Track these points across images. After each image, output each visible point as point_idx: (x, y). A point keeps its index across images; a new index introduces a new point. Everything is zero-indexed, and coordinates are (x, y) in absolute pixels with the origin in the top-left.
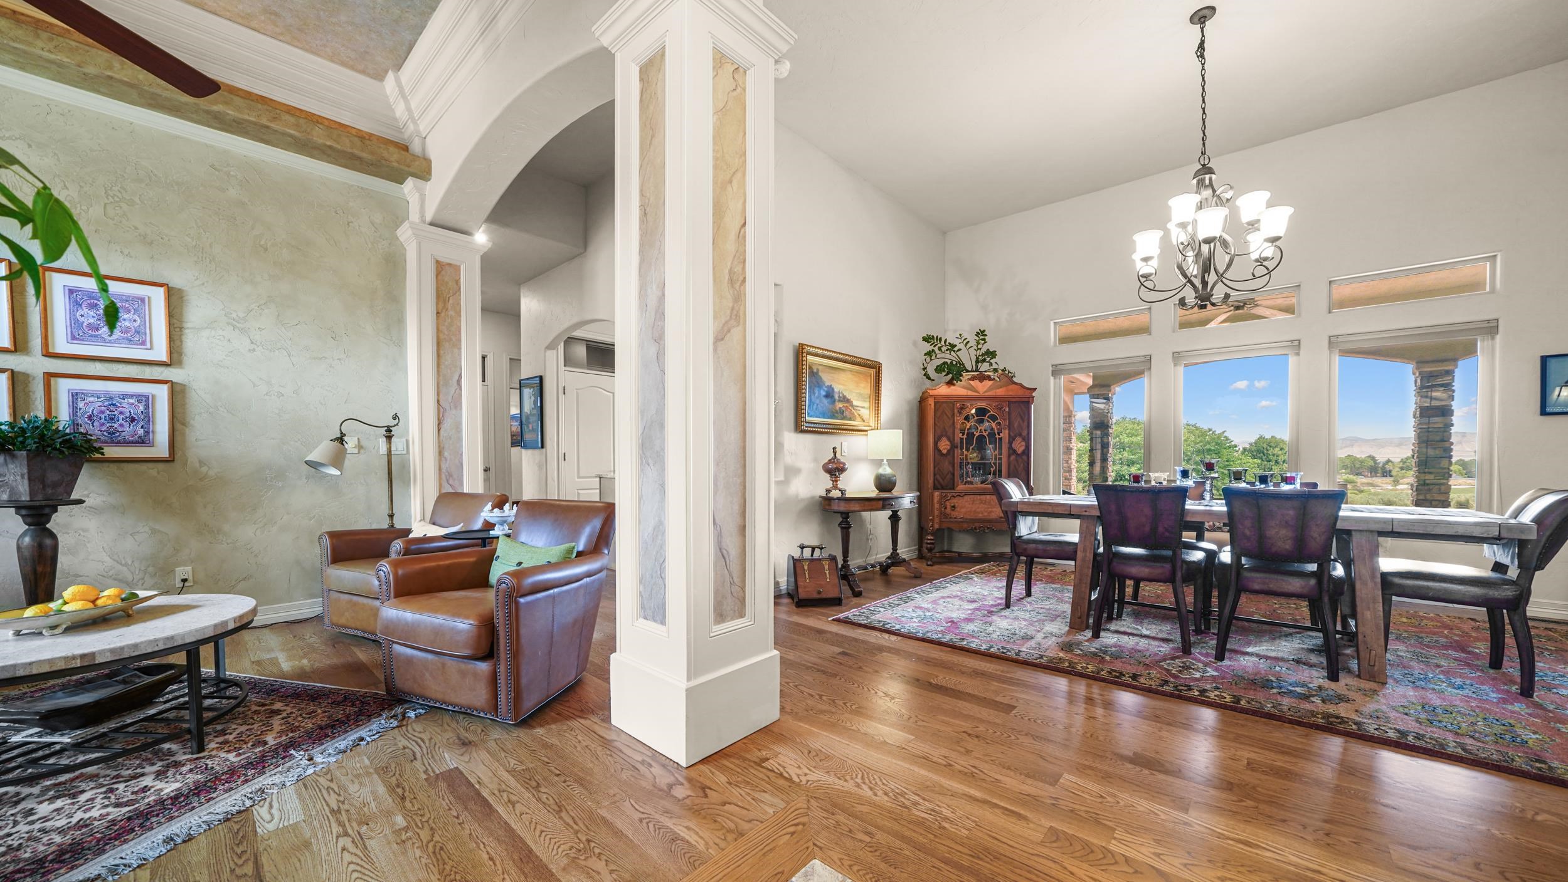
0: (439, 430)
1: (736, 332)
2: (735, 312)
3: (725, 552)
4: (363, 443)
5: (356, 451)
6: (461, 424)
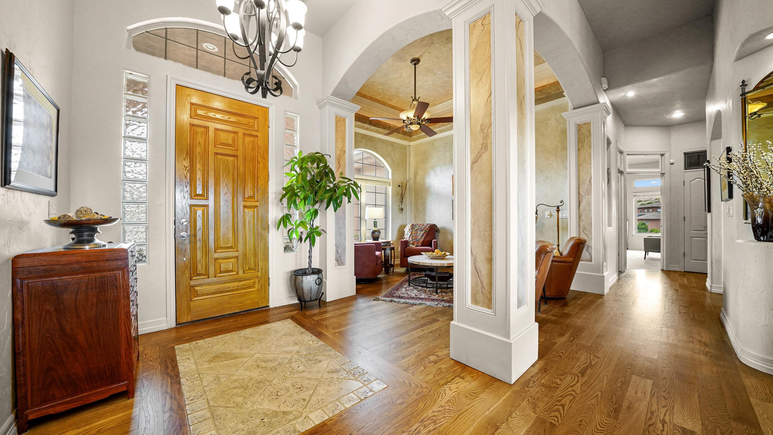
0: (579, 206)
1: (485, 156)
2: (484, 145)
3: (478, 270)
4: (552, 214)
5: (549, 217)
6: (591, 202)
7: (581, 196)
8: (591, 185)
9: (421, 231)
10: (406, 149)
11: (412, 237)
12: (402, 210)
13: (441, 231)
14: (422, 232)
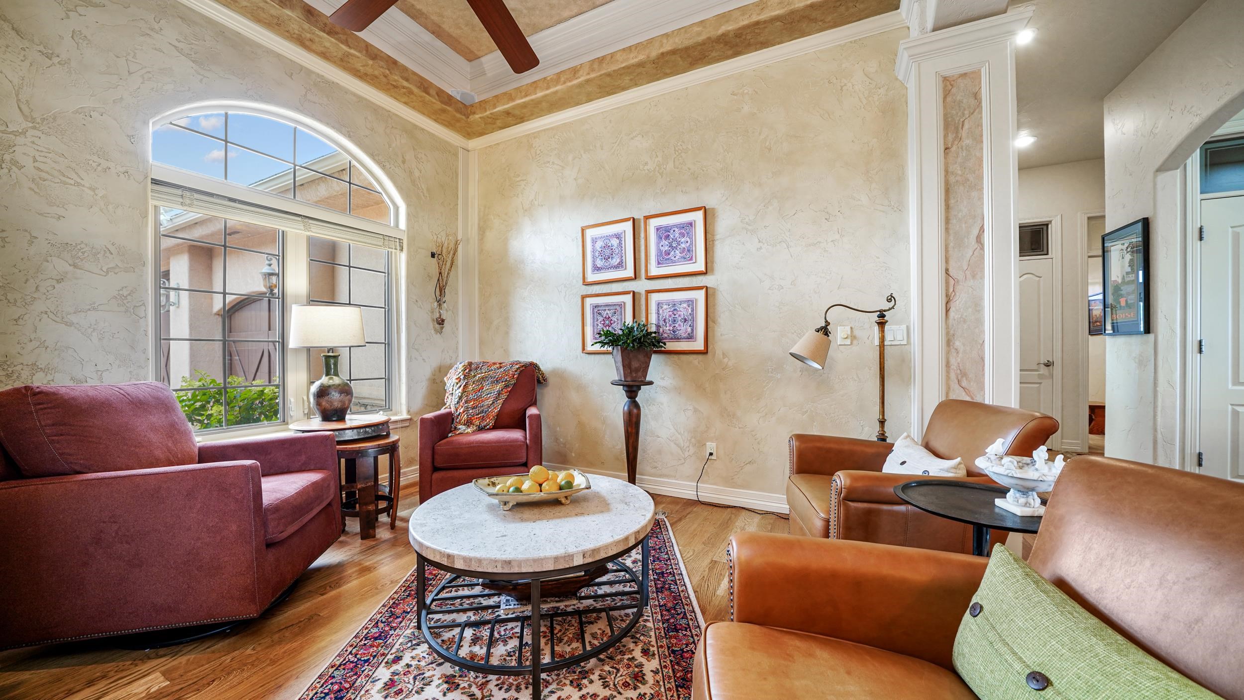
0: (947, 311)
4: (857, 333)
5: (848, 342)
6: (982, 298)
7: (952, 282)
8: (982, 249)
9: (492, 382)
10: (456, 155)
11: (466, 402)
12: (441, 322)
13: (551, 380)
14: (498, 387)
